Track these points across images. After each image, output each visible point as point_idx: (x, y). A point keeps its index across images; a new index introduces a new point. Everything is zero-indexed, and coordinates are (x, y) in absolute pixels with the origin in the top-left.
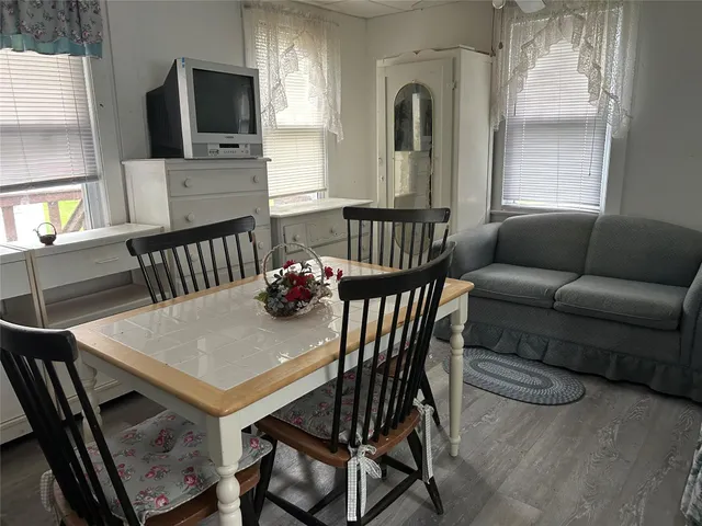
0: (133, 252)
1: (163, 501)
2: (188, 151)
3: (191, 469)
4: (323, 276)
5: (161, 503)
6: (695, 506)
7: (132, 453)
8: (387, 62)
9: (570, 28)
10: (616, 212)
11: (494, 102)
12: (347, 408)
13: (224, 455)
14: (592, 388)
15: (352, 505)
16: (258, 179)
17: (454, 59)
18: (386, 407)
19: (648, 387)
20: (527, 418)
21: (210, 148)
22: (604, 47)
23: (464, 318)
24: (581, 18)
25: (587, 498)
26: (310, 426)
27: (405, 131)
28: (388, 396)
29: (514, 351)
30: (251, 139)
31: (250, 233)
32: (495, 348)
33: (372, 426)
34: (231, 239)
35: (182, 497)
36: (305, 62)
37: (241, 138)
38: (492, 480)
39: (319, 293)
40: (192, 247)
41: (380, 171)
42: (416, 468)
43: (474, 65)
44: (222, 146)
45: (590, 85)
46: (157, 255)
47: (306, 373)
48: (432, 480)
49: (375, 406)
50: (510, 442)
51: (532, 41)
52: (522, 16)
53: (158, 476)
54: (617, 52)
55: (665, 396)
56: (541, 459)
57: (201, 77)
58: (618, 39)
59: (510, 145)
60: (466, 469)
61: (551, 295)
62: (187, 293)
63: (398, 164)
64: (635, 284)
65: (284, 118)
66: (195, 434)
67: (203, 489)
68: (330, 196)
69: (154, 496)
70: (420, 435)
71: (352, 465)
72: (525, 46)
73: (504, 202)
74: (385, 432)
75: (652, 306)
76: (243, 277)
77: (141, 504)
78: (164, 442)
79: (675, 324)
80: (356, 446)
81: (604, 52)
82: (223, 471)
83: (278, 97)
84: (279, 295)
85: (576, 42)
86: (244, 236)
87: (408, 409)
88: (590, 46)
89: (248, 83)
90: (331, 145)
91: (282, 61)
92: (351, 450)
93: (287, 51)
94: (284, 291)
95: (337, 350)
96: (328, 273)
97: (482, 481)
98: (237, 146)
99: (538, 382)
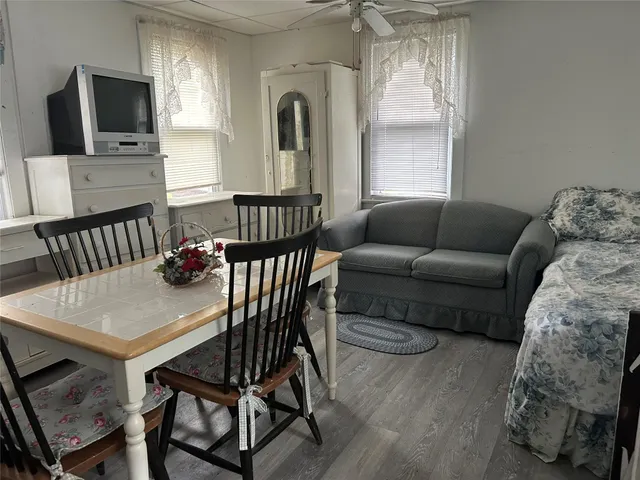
0: (40, 236)
1: (76, 441)
2: (90, 149)
3: (101, 414)
4: (214, 250)
5: (74, 442)
6: (512, 416)
7: (46, 406)
8: (270, 73)
9: (416, 50)
10: (459, 198)
11: (360, 109)
12: (236, 358)
13: (130, 393)
14: (443, 339)
15: (243, 437)
16: (155, 173)
17: (325, 73)
18: (269, 355)
19: (485, 335)
20: (392, 365)
21: (110, 145)
22: (444, 65)
23: (335, 282)
24: (424, 41)
25: (436, 421)
26: (206, 374)
27: (288, 132)
28: (271, 345)
29: (382, 314)
30: (148, 137)
31: (149, 218)
32: (368, 313)
33: (258, 369)
34: (131, 224)
35: (93, 437)
36: (197, 72)
37: (140, 137)
38: (362, 415)
39: (211, 264)
40: (96, 231)
41: (267, 167)
42: (297, 407)
43: (342, 78)
44: (122, 144)
45: (435, 96)
46: (63, 238)
47: (199, 325)
48: (312, 415)
49: (260, 355)
50: (378, 385)
51: (388, 59)
52: (378, 39)
53: (70, 422)
54: (453, 69)
55: (497, 341)
56: (401, 396)
57: (100, 83)
58: (454, 59)
59: (375, 145)
60: (341, 409)
61: (408, 266)
62: (91, 271)
63: (283, 161)
64: (473, 254)
65: (179, 120)
66: (103, 387)
67: (112, 430)
68: (224, 190)
69: (68, 437)
70: (300, 378)
71: (242, 402)
72: (383, 63)
73: (372, 193)
74: (270, 375)
75: (485, 269)
76: (143, 256)
77: (56, 444)
78: (74, 396)
79: (500, 283)
80: (245, 387)
81: (443, 68)
82: (129, 408)
83: (173, 102)
84: (176, 266)
85: (422, 61)
86: (143, 221)
87: (289, 357)
88: (432, 64)
89: (145, 89)
90: (223, 144)
91: (176, 70)
92: (241, 390)
93: (180, 61)
94: (180, 262)
95: (226, 306)
96: (219, 247)
97: (354, 416)
98: (135, 144)
99: (401, 337)
